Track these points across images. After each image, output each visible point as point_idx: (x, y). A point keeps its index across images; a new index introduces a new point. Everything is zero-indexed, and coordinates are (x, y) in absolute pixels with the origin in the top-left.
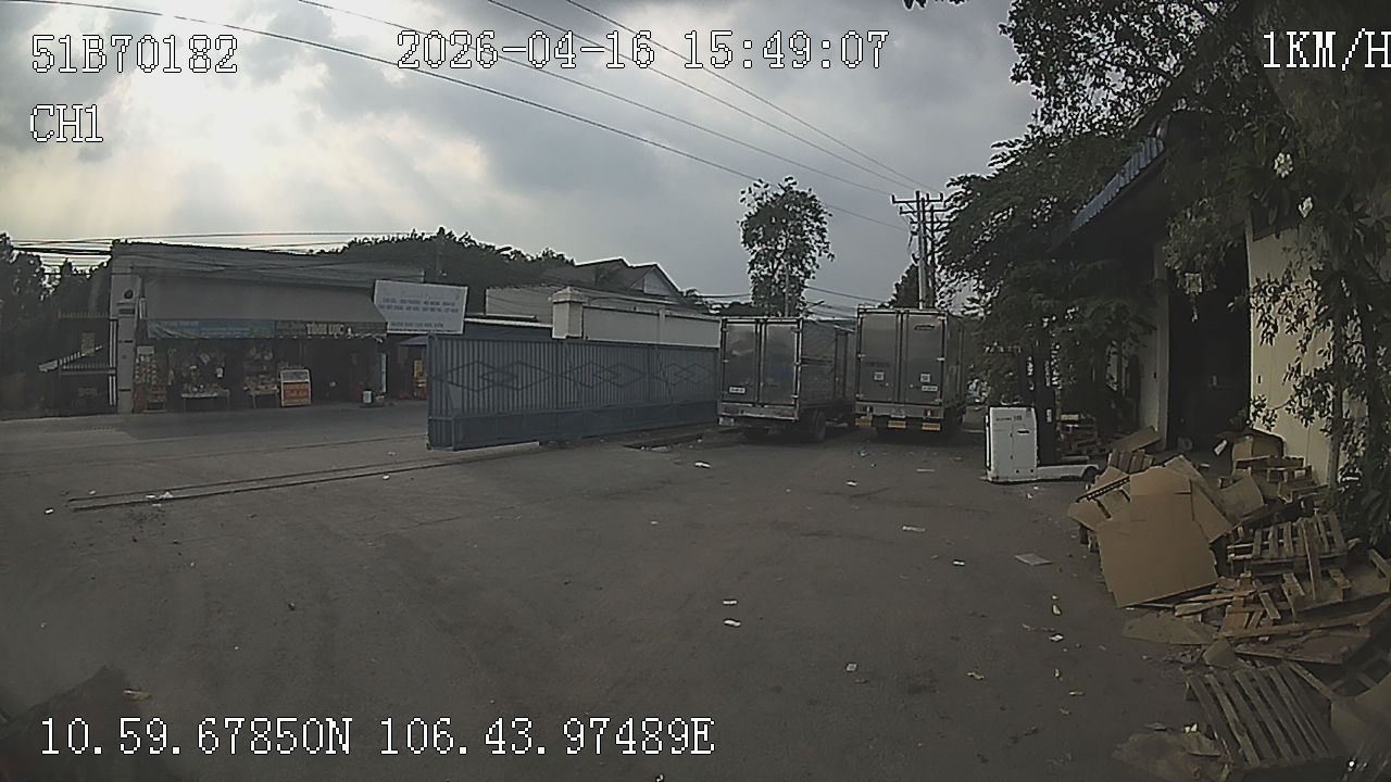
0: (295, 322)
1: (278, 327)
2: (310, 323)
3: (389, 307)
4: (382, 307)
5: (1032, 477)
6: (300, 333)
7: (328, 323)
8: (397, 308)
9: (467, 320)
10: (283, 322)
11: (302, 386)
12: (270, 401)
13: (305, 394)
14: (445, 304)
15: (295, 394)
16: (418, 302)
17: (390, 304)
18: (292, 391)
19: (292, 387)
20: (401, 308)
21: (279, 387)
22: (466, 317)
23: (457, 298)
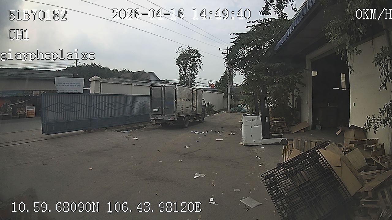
0: (29, 91)
1: (25, 93)
2: (34, 91)
3: (59, 85)
4: (58, 85)
5: (260, 143)
6: (31, 94)
7: (39, 91)
8: (62, 85)
9: (84, 89)
10: (26, 91)
11: (33, 111)
12: (23, 116)
13: (33, 113)
14: (77, 84)
15: (30, 114)
16: (69, 84)
17: (60, 84)
18: (30, 113)
19: (29, 111)
20: (63, 85)
21: (26, 112)
22: (84, 88)
23: (81, 82)
